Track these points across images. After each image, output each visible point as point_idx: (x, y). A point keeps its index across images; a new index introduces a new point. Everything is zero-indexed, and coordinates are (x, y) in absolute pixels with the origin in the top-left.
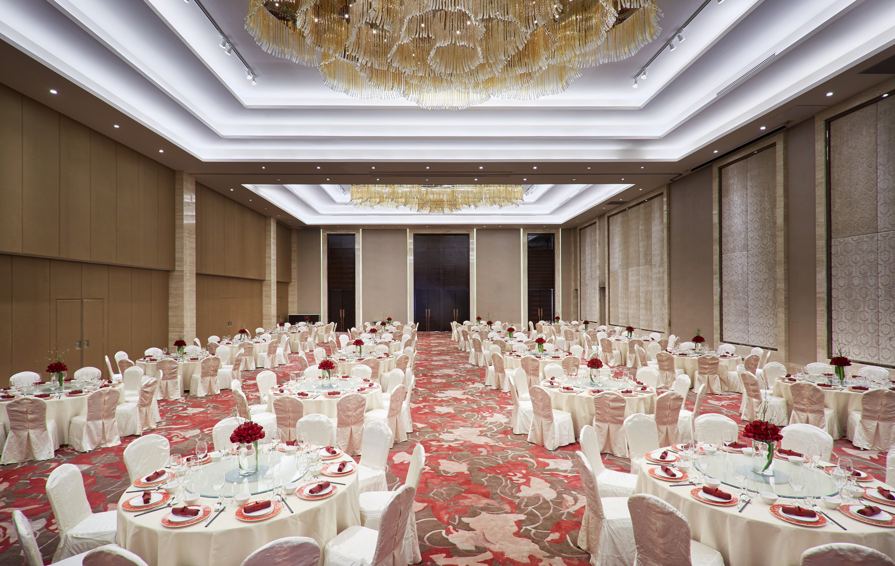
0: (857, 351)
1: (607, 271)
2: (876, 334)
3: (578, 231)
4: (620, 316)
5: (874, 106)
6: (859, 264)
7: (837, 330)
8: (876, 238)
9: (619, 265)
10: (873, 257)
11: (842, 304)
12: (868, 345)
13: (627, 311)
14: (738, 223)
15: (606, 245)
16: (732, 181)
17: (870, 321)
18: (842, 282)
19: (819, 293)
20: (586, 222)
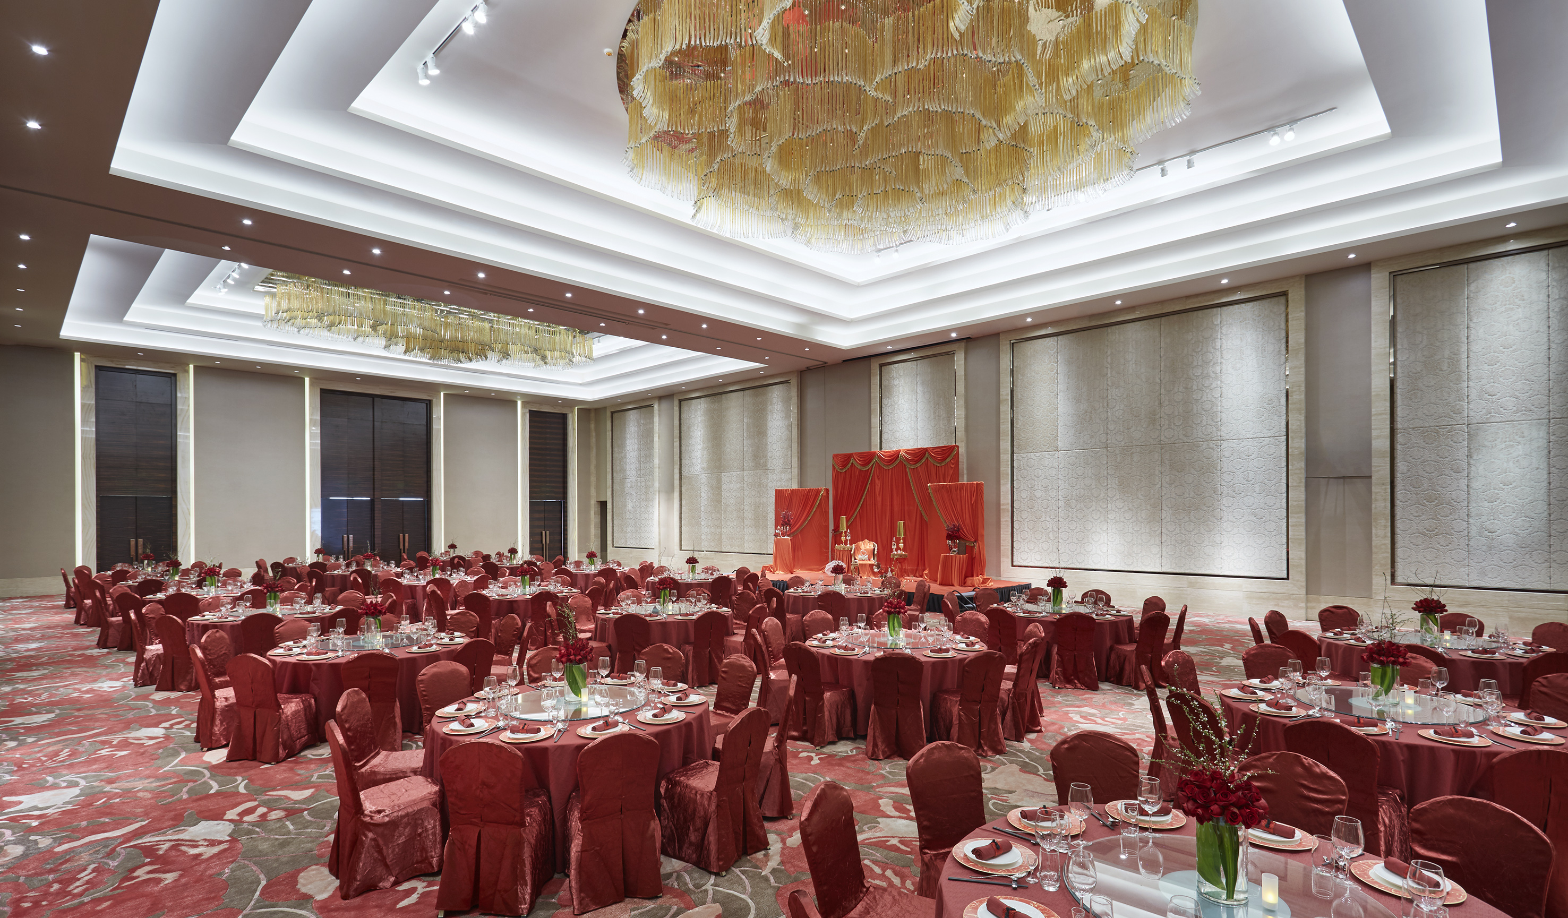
0: (1038, 557)
1: (677, 476)
2: (1057, 540)
3: (609, 414)
4: (703, 537)
5: (1055, 338)
6: (1041, 478)
7: (1019, 539)
8: (1056, 456)
9: (703, 469)
10: (1054, 473)
11: (1025, 515)
12: (1049, 551)
13: (719, 530)
14: (905, 429)
15: (677, 440)
16: (896, 382)
17: (1050, 530)
18: (1024, 495)
19: (1003, 504)
20: (630, 403)
